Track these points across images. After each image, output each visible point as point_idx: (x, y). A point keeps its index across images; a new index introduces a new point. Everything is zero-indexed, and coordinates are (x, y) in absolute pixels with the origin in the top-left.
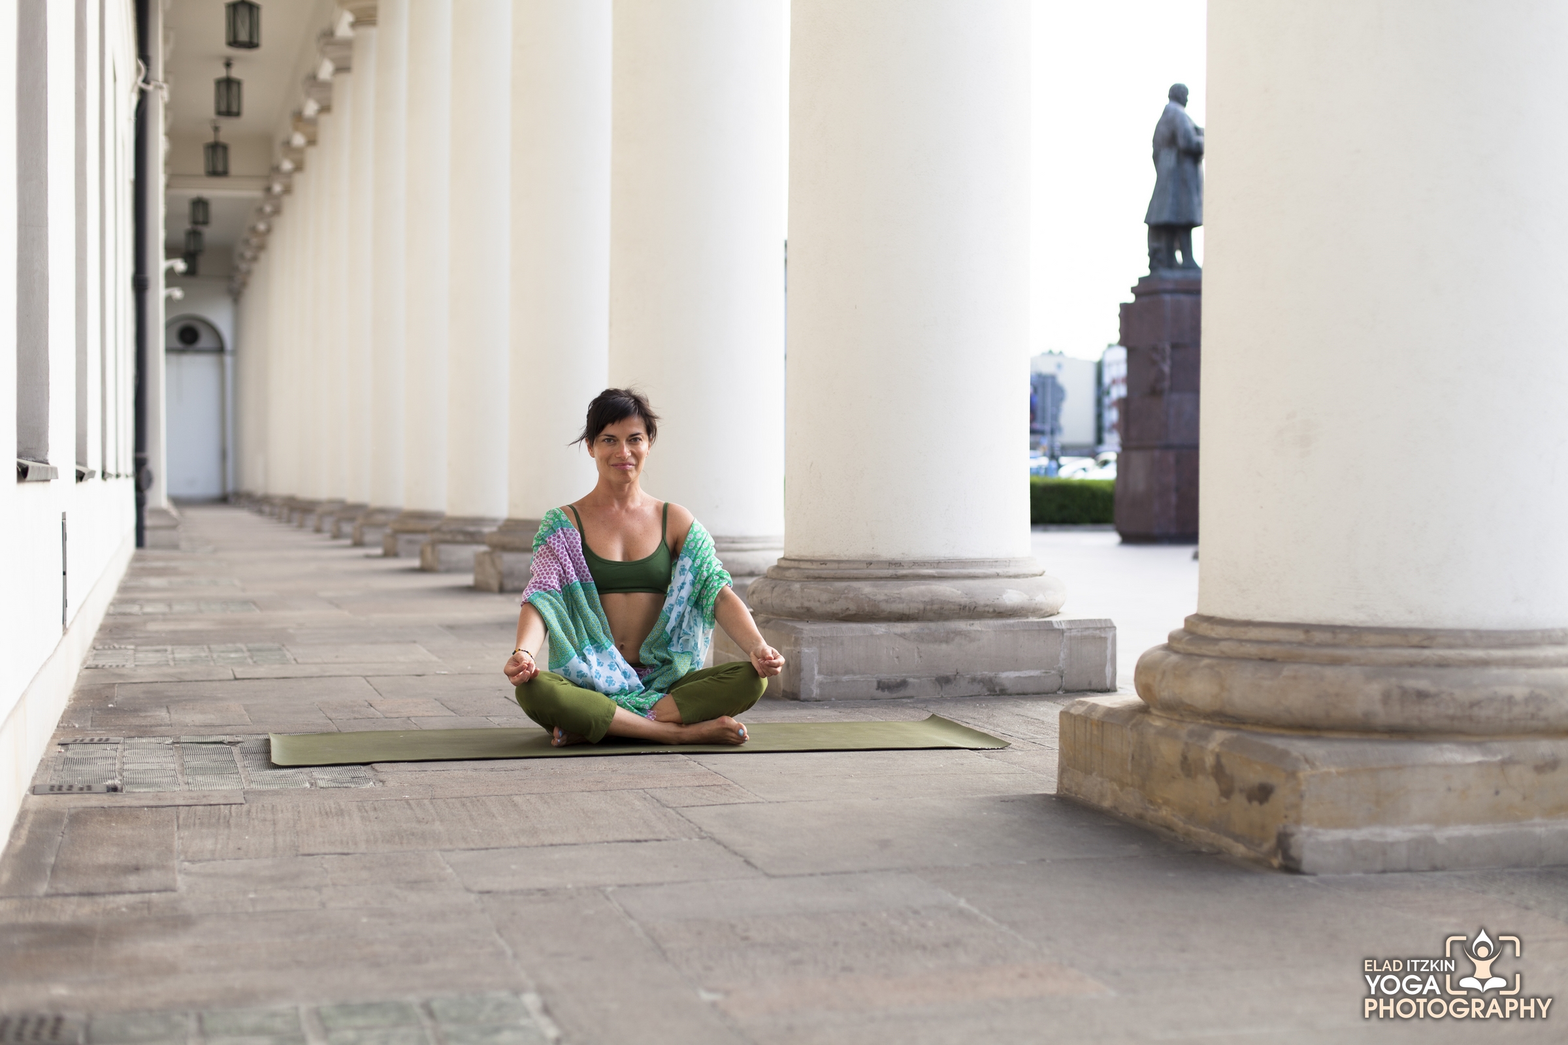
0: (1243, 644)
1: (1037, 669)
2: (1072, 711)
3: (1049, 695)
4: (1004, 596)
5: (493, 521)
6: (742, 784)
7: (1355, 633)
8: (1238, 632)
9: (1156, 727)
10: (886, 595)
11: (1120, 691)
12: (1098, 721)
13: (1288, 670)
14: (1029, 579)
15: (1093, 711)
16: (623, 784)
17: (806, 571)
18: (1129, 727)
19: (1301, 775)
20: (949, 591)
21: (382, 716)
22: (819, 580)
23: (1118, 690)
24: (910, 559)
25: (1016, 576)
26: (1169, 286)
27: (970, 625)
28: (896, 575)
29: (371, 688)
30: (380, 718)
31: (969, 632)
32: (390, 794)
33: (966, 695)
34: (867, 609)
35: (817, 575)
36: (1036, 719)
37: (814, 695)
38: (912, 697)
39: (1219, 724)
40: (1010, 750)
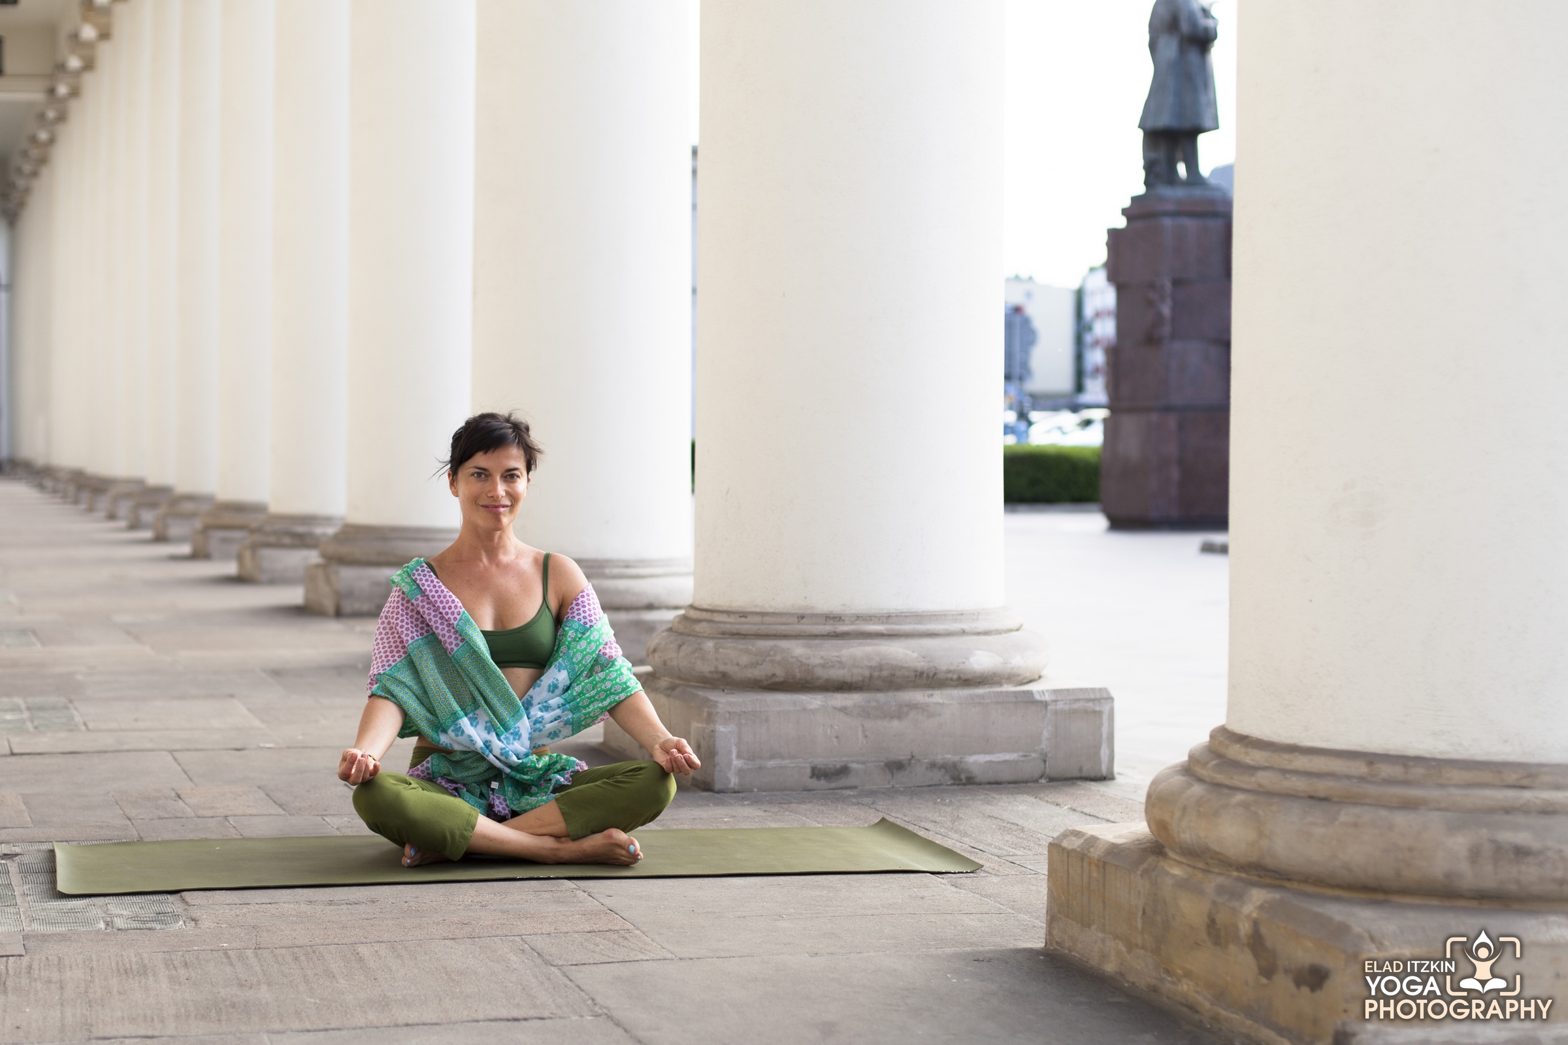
0: (1288, 776)
1: (1013, 751)
2: (1065, 844)
3: (1029, 784)
4: (972, 660)
5: (327, 520)
6: (645, 929)
7: (1434, 767)
8: (1284, 760)
9: (1174, 876)
10: (822, 658)
11: (1119, 779)
12: (1098, 860)
13: (1346, 815)
14: (1004, 635)
15: (1092, 847)
16: (495, 927)
17: (722, 625)
18: (1139, 872)
20: (902, 653)
21: (193, 814)
22: (737, 636)
23: (1117, 776)
24: (853, 612)
25: (987, 633)
26: (1170, 207)
27: (928, 696)
28: (835, 632)
29: (179, 768)
30: (191, 818)
31: (927, 705)
32: (205, 941)
33: (923, 784)
34: (798, 675)
35: (734, 631)
36: (1014, 824)
37: (732, 785)
38: (855, 787)
39: (1256, 878)
40: (983, 874)
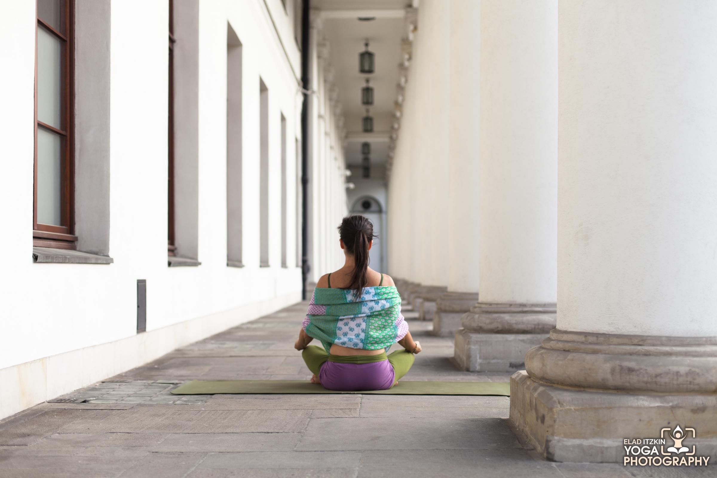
0: (558, 342)
2: (516, 378)
8: (561, 337)
9: (527, 385)
10: (516, 320)
12: (517, 382)
17: (484, 309)
18: (522, 385)
19: (555, 410)
20: (548, 319)
24: (531, 303)
28: (522, 311)
34: (507, 327)
35: (486, 311)
37: (477, 369)
